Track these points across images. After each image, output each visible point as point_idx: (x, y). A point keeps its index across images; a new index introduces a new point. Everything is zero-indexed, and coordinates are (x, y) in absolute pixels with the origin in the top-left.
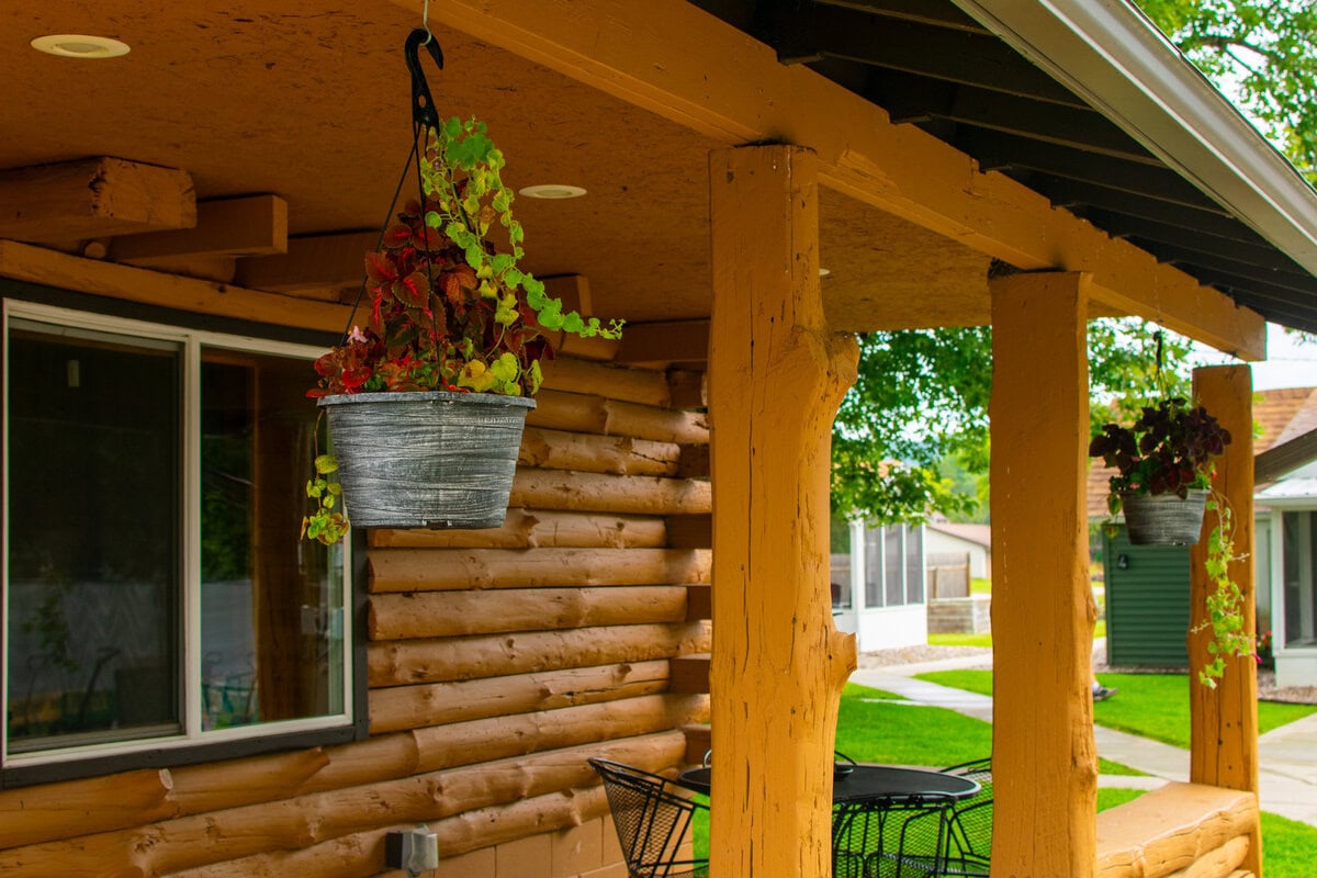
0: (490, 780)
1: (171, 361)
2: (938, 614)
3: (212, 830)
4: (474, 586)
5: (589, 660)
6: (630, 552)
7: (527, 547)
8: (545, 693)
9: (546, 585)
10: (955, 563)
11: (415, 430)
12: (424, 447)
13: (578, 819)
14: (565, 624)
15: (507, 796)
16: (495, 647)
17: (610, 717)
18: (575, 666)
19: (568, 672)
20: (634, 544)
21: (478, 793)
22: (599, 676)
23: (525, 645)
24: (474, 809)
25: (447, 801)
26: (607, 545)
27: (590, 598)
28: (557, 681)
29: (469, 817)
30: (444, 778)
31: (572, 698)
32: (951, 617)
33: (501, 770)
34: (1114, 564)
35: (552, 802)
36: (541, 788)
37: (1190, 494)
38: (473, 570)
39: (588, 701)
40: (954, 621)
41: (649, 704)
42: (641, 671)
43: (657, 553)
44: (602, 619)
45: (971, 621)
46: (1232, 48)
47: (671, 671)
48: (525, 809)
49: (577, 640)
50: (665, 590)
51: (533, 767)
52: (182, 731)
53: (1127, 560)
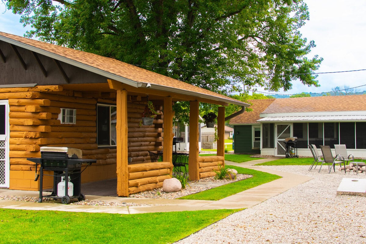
0: (136, 154)
1: (109, 107)
2: (205, 145)
3: (112, 155)
4: (135, 132)
5: (146, 141)
6: (151, 128)
7: (140, 127)
8: (142, 144)
9: (142, 132)
10: (212, 134)
11: (148, 120)
12: (148, 121)
13: (145, 160)
14: (144, 137)
15: (138, 156)
16: (137, 139)
17: (149, 148)
18: (145, 142)
19: (144, 142)
20: (151, 127)
21: (135, 155)
22: (147, 143)
23: (140, 139)
24: (134, 157)
25: (132, 156)
26: (148, 127)
27: (147, 134)
28: (143, 143)
29: (134, 158)
30: (132, 153)
31: (144, 145)
32: (208, 146)
33: (137, 153)
34: (236, 133)
35: (142, 157)
36: (141, 156)
37: (213, 122)
38: (134, 130)
39: (146, 146)
40: (209, 147)
41: (153, 147)
42: (152, 143)
43: (154, 128)
44: (148, 136)
45: (213, 147)
46: (255, 38)
47: (156, 143)
48: (139, 158)
49: (145, 139)
50: (155, 133)
51: (141, 153)
52: (110, 145)
53: (238, 132)
